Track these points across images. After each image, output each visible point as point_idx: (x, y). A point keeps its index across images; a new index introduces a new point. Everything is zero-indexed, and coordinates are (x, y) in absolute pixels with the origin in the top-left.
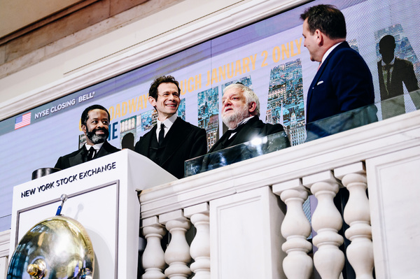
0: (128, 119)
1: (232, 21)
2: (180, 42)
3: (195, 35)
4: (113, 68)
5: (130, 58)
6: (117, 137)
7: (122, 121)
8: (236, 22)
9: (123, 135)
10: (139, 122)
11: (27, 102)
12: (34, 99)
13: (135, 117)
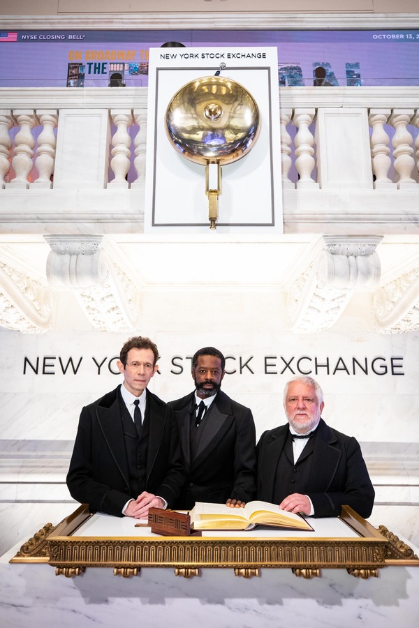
0: (117, 64)
1: (213, 22)
2: (168, 23)
3: (182, 22)
4: (106, 22)
5: (124, 21)
6: (106, 73)
7: (111, 64)
8: (216, 24)
9: (112, 73)
10: (127, 67)
11: (16, 23)
12: (24, 23)
13: (124, 64)
